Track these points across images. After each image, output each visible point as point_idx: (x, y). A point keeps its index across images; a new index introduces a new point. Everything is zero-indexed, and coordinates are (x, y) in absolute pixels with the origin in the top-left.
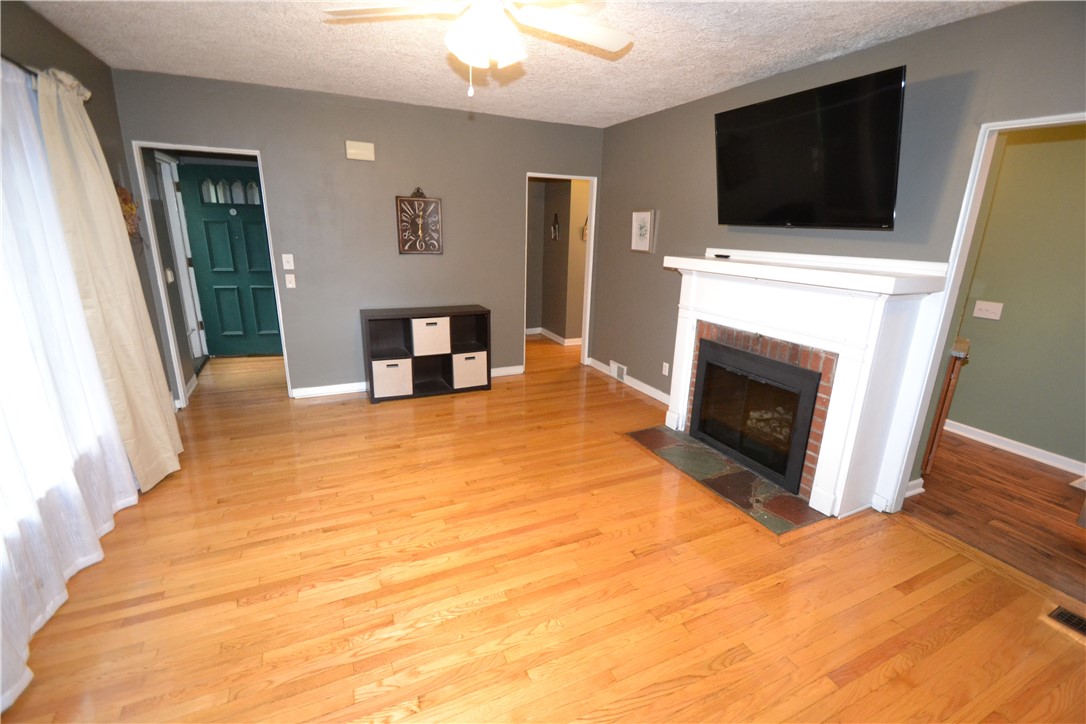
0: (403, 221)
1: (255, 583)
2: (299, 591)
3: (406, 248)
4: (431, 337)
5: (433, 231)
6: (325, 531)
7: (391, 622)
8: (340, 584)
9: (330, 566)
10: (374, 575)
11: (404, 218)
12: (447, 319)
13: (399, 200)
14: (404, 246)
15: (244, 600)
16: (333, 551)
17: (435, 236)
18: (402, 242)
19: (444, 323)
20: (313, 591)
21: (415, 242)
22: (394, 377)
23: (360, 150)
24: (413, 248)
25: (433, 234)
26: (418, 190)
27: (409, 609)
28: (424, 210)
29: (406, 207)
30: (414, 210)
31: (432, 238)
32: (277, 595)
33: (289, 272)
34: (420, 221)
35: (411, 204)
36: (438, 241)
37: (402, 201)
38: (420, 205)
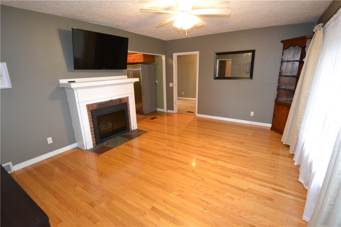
1: (245, 178)
2: (235, 170)
7: (220, 155)
8: (225, 166)
9: (225, 171)
10: (216, 163)
15: (249, 175)
16: (221, 174)
20: (232, 168)
27: (215, 155)
32: (240, 171)
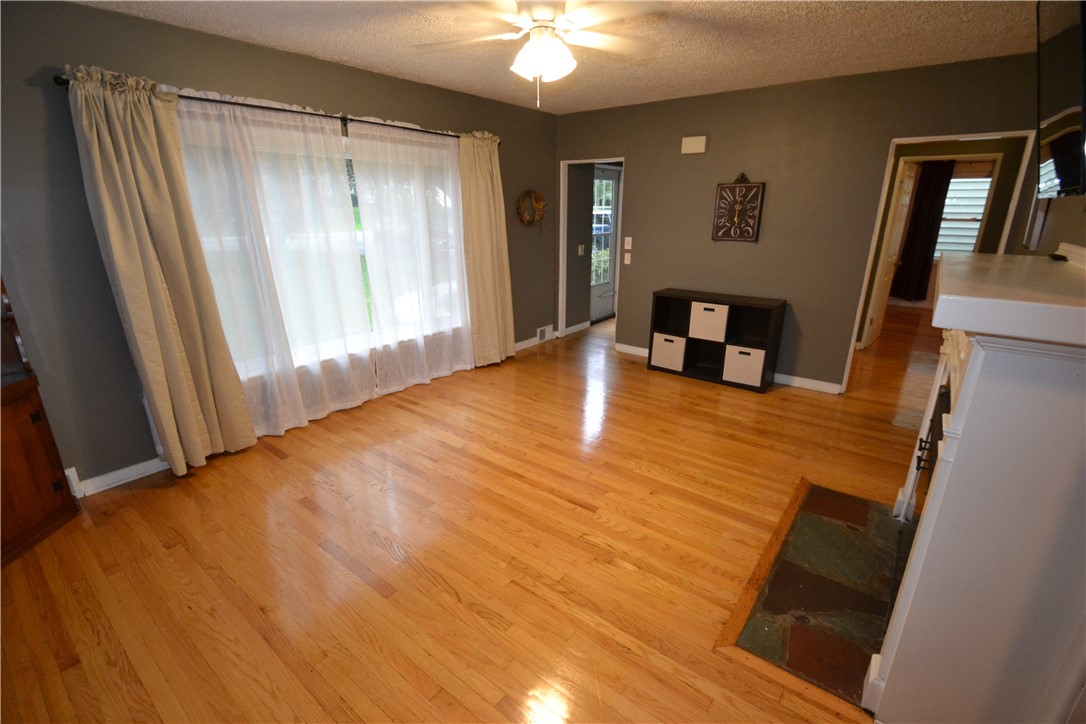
0: (720, 208)
3: (720, 234)
4: (708, 322)
5: (750, 217)
6: (493, 415)
11: (722, 205)
12: (726, 308)
13: (721, 187)
14: (718, 232)
17: (751, 222)
18: (717, 228)
19: (722, 311)
21: (730, 228)
22: (670, 351)
23: (694, 145)
24: (727, 234)
25: (749, 220)
26: (743, 175)
28: (745, 196)
29: (727, 195)
30: (734, 197)
31: (748, 225)
33: (628, 251)
34: (738, 207)
35: (732, 190)
36: (752, 228)
37: (722, 189)
38: (741, 191)
